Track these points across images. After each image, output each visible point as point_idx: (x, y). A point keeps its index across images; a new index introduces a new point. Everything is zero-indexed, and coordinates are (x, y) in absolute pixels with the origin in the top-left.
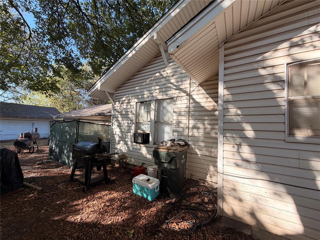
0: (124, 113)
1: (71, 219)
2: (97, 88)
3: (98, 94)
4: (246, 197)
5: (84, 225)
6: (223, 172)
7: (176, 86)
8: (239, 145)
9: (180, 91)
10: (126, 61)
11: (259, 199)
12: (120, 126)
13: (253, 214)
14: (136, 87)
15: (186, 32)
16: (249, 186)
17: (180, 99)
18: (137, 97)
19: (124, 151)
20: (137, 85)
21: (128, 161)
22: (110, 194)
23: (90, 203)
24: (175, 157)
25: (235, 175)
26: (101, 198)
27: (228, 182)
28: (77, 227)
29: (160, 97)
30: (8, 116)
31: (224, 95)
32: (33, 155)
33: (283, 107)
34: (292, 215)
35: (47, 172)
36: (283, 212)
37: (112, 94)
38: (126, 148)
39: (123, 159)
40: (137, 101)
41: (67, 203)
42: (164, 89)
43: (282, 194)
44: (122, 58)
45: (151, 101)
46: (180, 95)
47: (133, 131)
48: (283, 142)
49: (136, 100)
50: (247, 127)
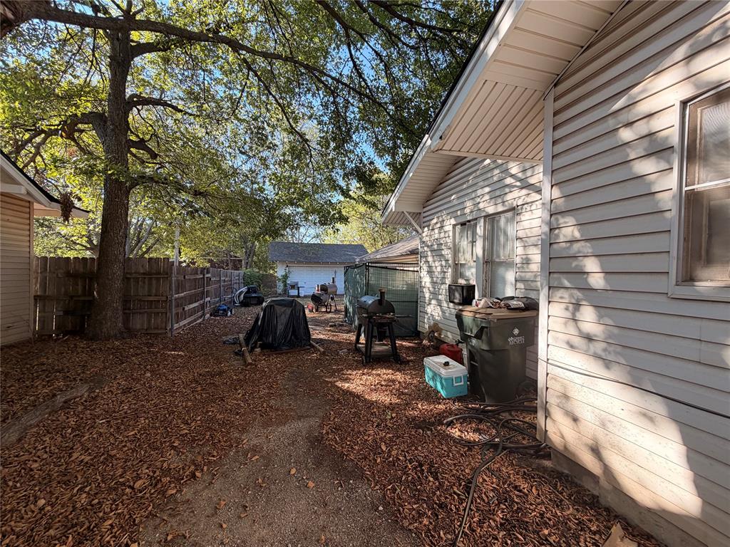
0: (435, 247)
1: (339, 384)
2: (392, 210)
3: (396, 219)
4: (585, 414)
5: (348, 393)
6: (548, 359)
7: (520, 180)
8: (577, 306)
9: (529, 190)
10: (424, 153)
11: (609, 421)
12: (430, 272)
13: (596, 451)
14: (452, 195)
15: (448, 110)
16: (592, 391)
17: (529, 209)
18: (455, 215)
19: (437, 318)
20: (452, 191)
21: (442, 336)
22: (392, 374)
23: (364, 377)
24: (487, 327)
25: (567, 367)
26: (379, 375)
27: (555, 380)
28: (341, 392)
29: (491, 210)
30: (310, 263)
31: (552, 201)
32: (329, 316)
33: (668, 215)
34: (675, 469)
35: (334, 336)
36: (656, 458)
37: (416, 216)
38: (440, 313)
39: (433, 332)
40: (455, 223)
41: (342, 370)
42: (498, 192)
43: (659, 418)
44: (419, 149)
45: (476, 219)
46: (529, 200)
47: (448, 281)
48: (663, 299)
49: (453, 221)
50: (591, 265)
